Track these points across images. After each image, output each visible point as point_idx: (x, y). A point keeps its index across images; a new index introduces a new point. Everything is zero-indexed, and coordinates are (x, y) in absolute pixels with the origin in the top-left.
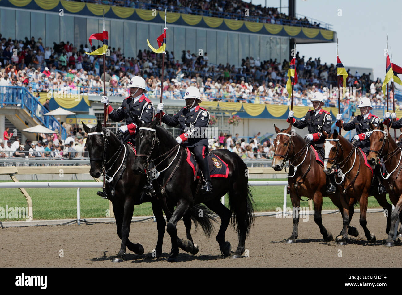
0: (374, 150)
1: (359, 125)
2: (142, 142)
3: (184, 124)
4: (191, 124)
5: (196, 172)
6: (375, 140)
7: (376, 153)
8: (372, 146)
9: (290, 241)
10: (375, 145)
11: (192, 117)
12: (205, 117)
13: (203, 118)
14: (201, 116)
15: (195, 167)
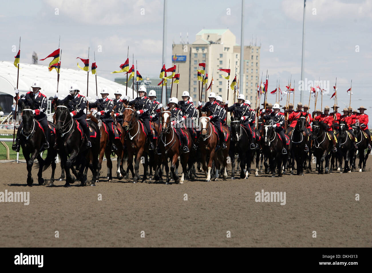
0: (127, 120)
1: (100, 105)
2: (61, 114)
3: (72, 106)
4: (77, 106)
5: (82, 135)
6: (127, 114)
7: (128, 123)
8: (126, 118)
9: (61, 179)
10: (127, 117)
11: (77, 101)
12: (85, 101)
13: (84, 102)
14: (83, 101)
15: (82, 131)
